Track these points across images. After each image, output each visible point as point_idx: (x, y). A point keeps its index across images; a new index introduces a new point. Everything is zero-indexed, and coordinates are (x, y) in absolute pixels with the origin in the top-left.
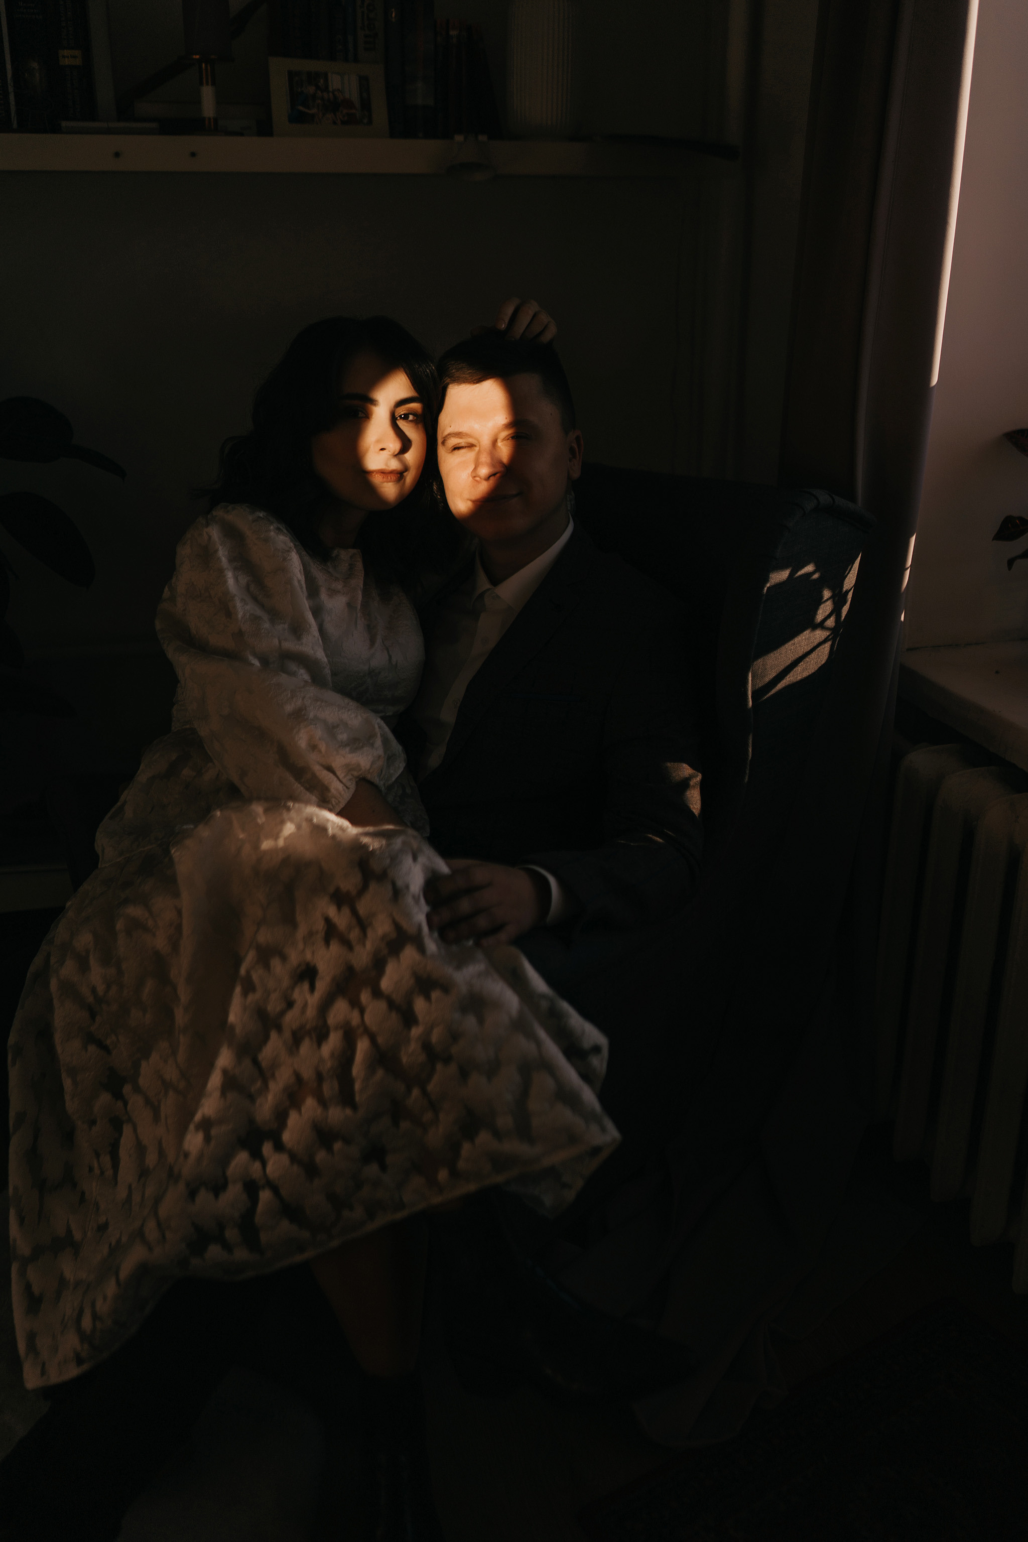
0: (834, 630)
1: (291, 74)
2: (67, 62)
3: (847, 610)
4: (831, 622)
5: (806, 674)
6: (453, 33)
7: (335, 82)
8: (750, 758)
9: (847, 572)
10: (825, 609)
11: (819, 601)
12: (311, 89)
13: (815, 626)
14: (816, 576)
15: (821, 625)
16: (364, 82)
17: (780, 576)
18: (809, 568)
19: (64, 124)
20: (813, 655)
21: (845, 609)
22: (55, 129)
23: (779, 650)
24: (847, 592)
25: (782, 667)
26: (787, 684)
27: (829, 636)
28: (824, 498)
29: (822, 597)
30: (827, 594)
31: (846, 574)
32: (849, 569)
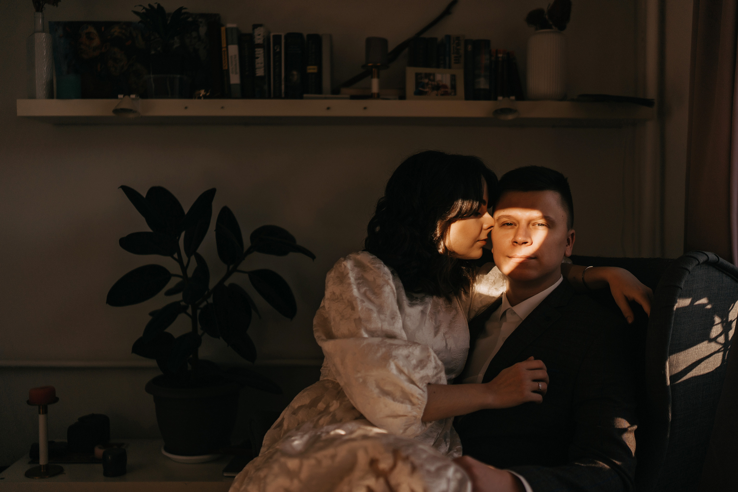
0: (725, 345)
1: (417, 75)
2: (309, 71)
3: (733, 333)
4: (721, 339)
5: (707, 371)
6: (500, 55)
7: (438, 77)
8: (670, 420)
9: (731, 308)
10: (716, 330)
11: (712, 324)
12: (426, 81)
13: (711, 340)
14: (709, 307)
15: (715, 340)
16: (453, 78)
17: (684, 303)
18: (704, 301)
19: (305, 95)
20: (711, 359)
21: (731, 333)
22: (301, 98)
23: (687, 351)
24: (732, 322)
25: (690, 363)
26: (694, 375)
27: (721, 348)
28: (712, 256)
29: (714, 321)
30: (717, 320)
31: (730, 309)
32: (732, 306)
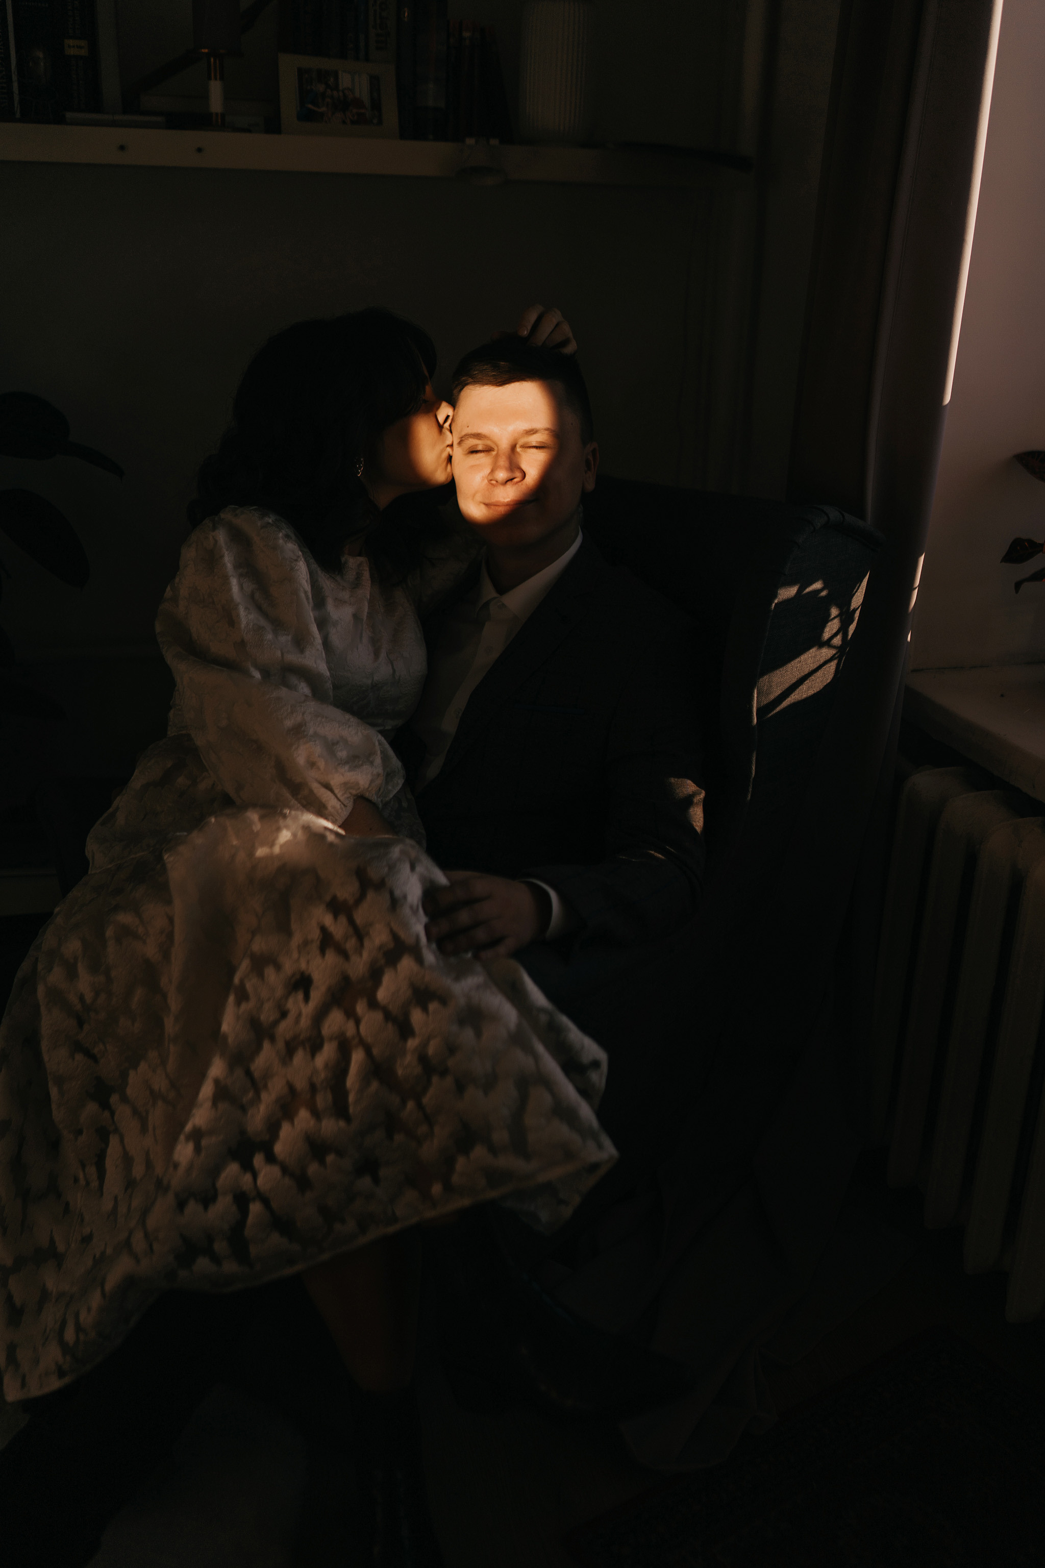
0: (840, 649)
1: (301, 72)
2: (72, 52)
3: (854, 629)
4: (837, 641)
5: (811, 692)
6: (466, 34)
7: (345, 81)
8: (753, 776)
9: (855, 591)
10: (832, 627)
11: (826, 619)
12: (321, 88)
13: (822, 644)
14: (824, 593)
15: (828, 643)
16: (375, 81)
17: (788, 593)
18: (818, 585)
19: (69, 115)
20: (819, 673)
21: (852, 628)
22: (60, 120)
23: (785, 668)
24: (855, 610)
25: (787, 685)
26: (792, 701)
27: (835, 654)
28: (834, 514)
29: (829, 615)
30: (834, 612)
31: (854, 592)
32: (857, 588)
